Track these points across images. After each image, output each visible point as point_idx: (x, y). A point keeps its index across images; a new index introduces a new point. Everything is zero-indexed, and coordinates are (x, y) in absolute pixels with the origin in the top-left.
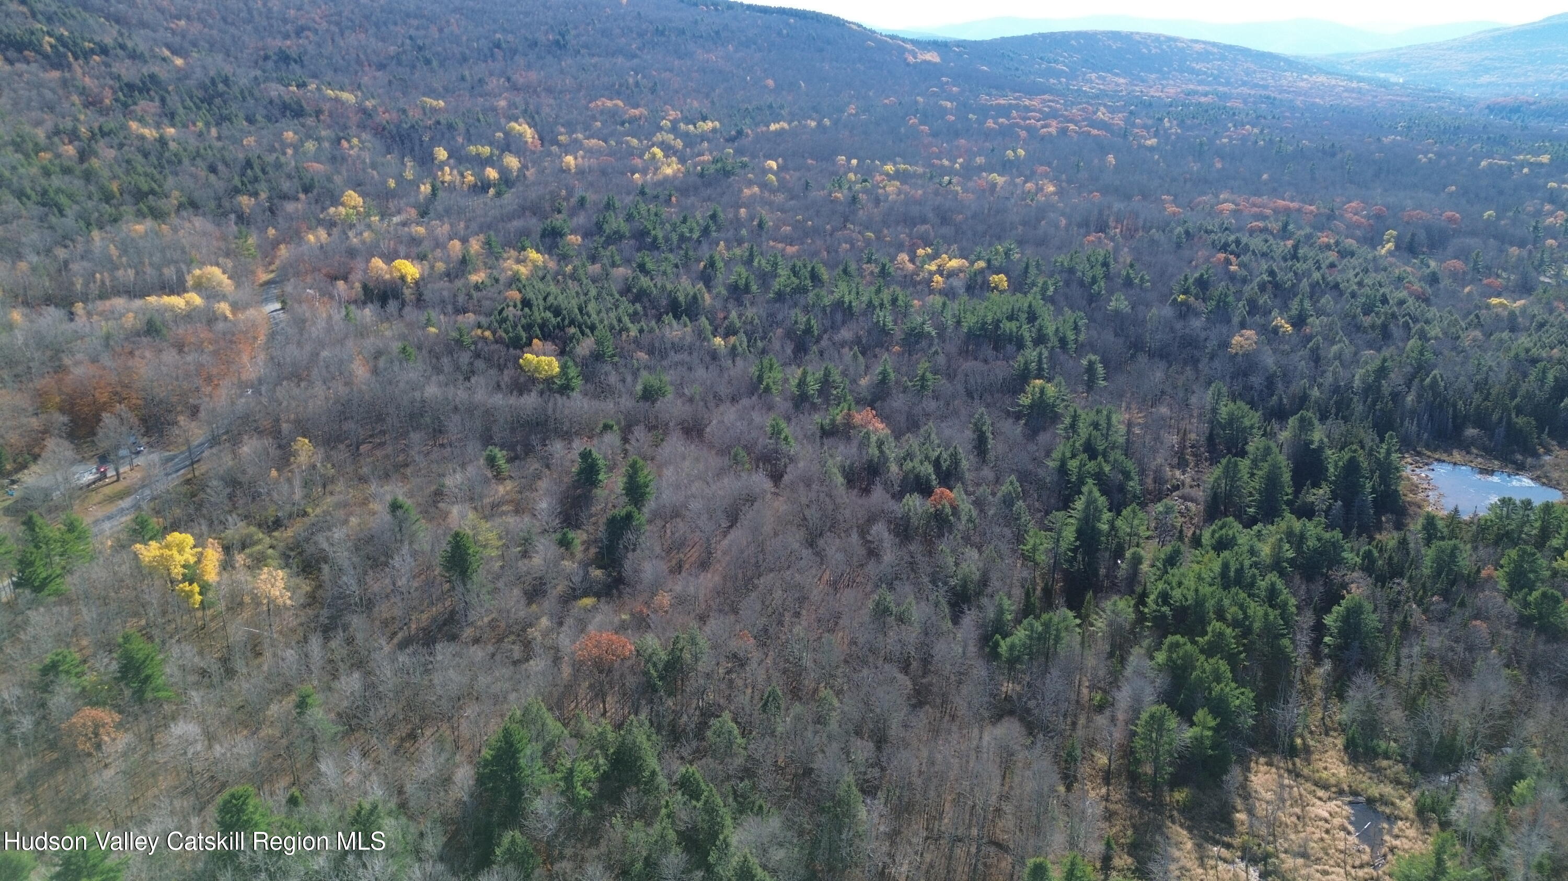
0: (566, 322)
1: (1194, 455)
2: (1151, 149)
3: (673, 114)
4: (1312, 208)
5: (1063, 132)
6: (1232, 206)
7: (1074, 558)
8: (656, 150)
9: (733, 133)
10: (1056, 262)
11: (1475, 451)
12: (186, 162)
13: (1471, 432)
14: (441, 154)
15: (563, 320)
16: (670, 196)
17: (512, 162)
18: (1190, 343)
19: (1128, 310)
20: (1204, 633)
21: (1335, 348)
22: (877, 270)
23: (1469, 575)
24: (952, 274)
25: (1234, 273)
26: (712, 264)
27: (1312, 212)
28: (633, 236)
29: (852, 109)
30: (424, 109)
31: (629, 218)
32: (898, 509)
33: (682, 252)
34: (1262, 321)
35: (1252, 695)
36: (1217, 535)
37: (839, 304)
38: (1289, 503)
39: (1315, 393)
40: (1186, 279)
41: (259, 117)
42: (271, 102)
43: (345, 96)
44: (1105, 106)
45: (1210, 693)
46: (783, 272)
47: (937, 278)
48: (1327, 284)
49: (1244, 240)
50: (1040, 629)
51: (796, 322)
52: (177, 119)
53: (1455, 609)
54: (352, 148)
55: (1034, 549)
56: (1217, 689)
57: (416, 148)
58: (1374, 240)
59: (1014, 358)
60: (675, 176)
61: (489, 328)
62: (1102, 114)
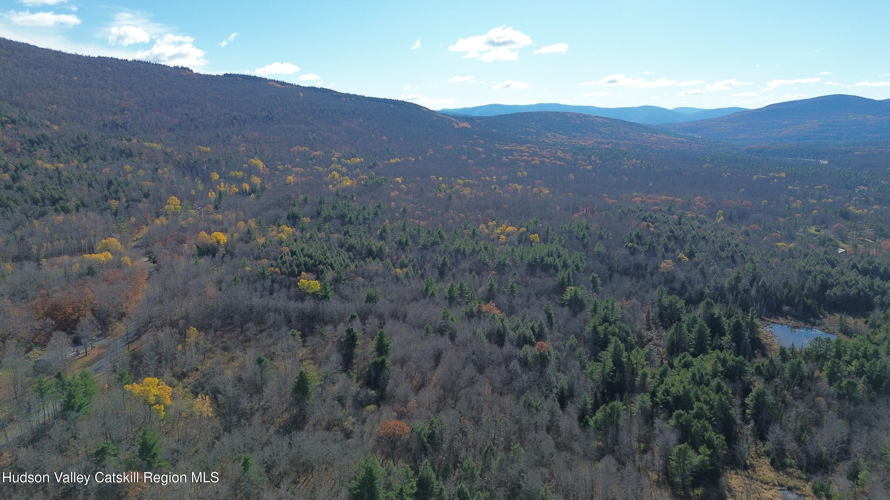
0: (317, 262)
1: (654, 324)
2: (589, 171)
3: (337, 154)
4: (679, 199)
5: (543, 163)
6: (640, 199)
7: (614, 376)
8: (335, 173)
9: (371, 164)
10: (562, 227)
11: (789, 317)
12: (75, 182)
13: (786, 308)
14: (215, 176)
15: (315, 261)
16: (353, 197)
17: (256, 180)
18: (638, 267)
19: (605, 251)
20: (692, 409)
21: (712, 268)
22: (471, 233)
23: (809, 376)
24: (508, 235)
25: (653, 232)
26: (384, 231)
27: (680, 202)
28: (337, 217)
29: (431, 152)
30: (200, 152)
31: (334, 208)
32: (521, 353)
33: (367, 225)
34: (672, 255)
35: (724, 438)
36: (683, 361)
37: (457, 251)
38: (710, 345)
39: (707, 291)
40: (631, 235)
41: (108, 158)
42: (113, 149)
43: (155, 145)
44: (560, 150)
45: (704, 437)
46: (423, 234)
47: (502, 236)
48: (699, 237)
49: (654, 216)
50: (610, 411)
51: (437, 260)
52: (62, 159)
53: (806, 393)
54: (164, 173)
55: (592, 372)
56: (707, 435)
57: (200, 173)
58: (712, 215)
59: (556, 276)
60: (352, 187)
61: (277, 267)
62: (560, 154)
